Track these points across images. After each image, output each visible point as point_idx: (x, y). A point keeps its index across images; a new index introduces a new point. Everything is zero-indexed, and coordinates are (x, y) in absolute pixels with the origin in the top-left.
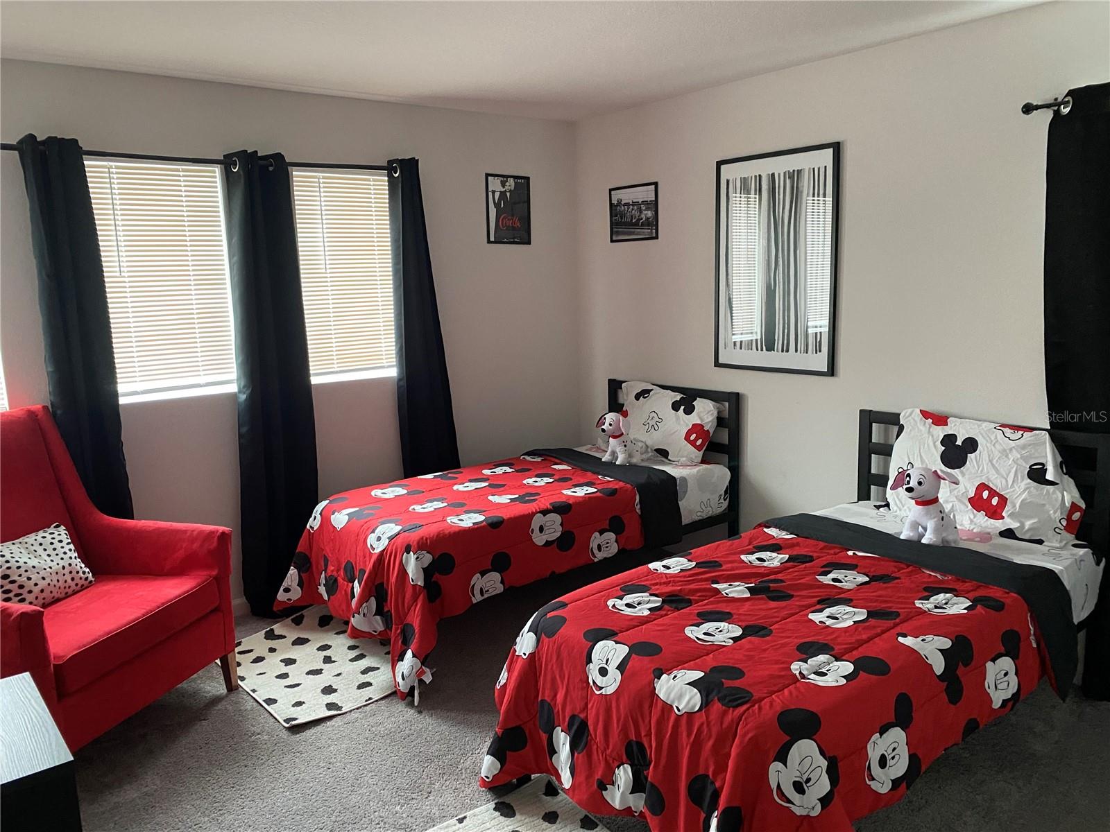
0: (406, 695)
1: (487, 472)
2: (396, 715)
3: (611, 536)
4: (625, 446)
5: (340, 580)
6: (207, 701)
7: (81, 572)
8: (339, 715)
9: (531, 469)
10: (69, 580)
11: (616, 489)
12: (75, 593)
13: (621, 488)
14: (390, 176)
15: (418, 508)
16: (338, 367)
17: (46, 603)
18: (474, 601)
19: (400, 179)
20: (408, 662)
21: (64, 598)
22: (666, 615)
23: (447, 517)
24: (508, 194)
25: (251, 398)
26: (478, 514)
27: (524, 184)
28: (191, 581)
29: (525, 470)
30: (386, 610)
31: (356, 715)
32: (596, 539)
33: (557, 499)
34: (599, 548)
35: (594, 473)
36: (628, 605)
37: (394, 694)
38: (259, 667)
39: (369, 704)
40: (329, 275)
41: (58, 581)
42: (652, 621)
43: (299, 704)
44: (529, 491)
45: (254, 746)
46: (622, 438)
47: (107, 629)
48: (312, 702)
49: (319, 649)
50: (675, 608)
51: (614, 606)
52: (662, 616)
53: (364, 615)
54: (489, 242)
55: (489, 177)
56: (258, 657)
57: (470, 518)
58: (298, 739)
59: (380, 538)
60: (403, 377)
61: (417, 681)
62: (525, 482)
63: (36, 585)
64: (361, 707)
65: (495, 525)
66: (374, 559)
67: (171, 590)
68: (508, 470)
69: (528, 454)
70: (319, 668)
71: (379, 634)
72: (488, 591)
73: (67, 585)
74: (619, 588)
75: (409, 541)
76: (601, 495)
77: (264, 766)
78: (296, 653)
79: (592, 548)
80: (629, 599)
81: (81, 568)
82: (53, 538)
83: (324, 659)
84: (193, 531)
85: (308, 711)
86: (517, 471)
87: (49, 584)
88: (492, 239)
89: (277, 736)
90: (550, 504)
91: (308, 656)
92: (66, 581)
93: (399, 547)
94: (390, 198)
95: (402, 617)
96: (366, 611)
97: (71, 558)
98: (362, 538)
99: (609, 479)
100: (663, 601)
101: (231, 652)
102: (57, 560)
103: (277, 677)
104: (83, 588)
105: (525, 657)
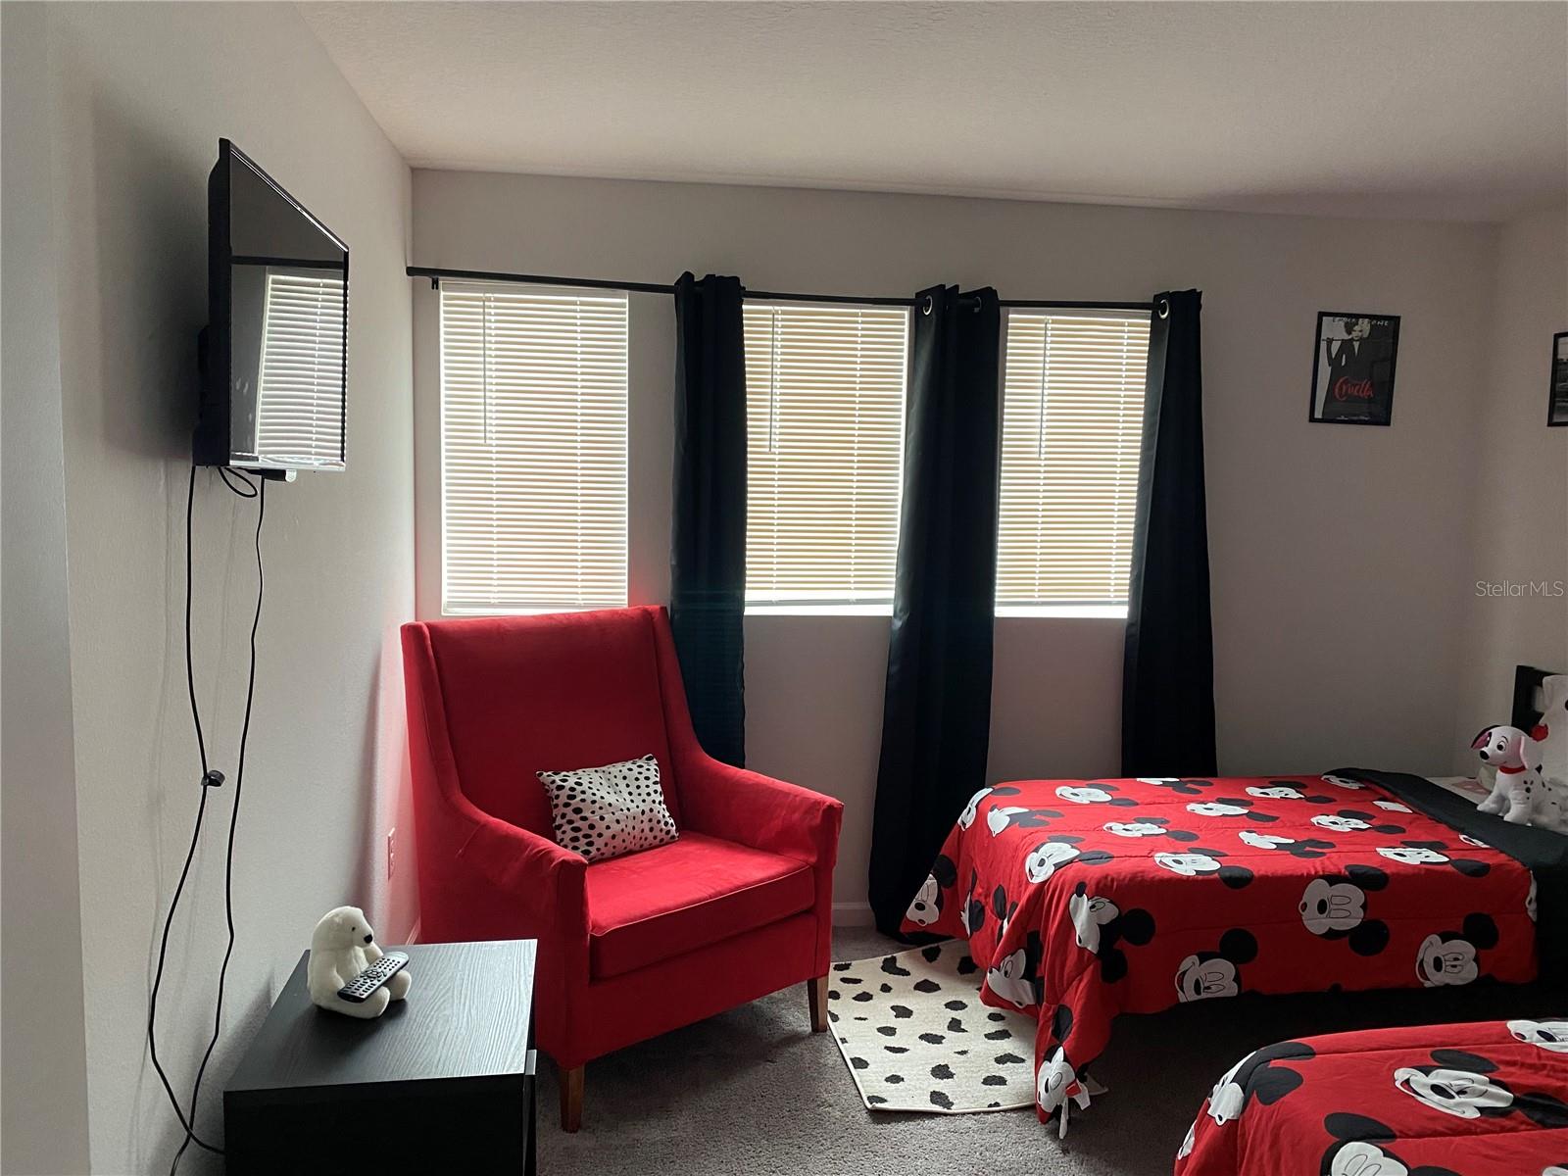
0: (1047, 1117)
1: (1254, 791)
2: (1027, 1142)
3: (1465, 948)
4: (1528, 790)
5: (988, 911)
6: (783, 1036)
7: (663, 823)
8: (946, 1115)
9: (1335, 801)
10: (647, 830)
11: (1489, 865)
12: (652, 847)
13: (1500, 866)
14: (1155, 318)
15: (1118, 828)
16: (1039, 597)
17: (616, 854)
18: (1182, 999)
19: (1169, 323)
20: (1056, 1067)
21: (640, 852)
22: (1513, 1130)
23: (1158, 851)
24: (1356, 345)
25: (908, 626)
26: (1210, 858)
27: (1387, 329)
28: (781, 863)
29: (1323, 799)
30: (1038, 975)
31: (969, 1124)
32: (1432, 947)
33: (1362, 861)
34: (1438, 964)
35: (1451, 827)
36: (1437, 1089)
37: (1032, 1108)
38: (862, 1008)
39: (993, 1112)
40: (1043, 463)
41: (634, 828)
42: (1476, 1134)
43: (895, 1079)
44: (1315, 835)
45: (819, 1123)
46: (1522, 775)
47: (662, 904)
48: (913, 1083)
49: (948, 1005)
50: (1538, 1121)
51: (1407, 1082)
52: (1503, 1130)
53: (1006, 973)
54: (1312, 419)
55: (1324, 318)
56: (864, 993)
57: (1194, 862)
58: (878, 1132)
59: (1046, 860)
60: (1137, 621)
61: (1066, 1100)
62: (1314, 820)
63: (608, 827)
64: (979, 1113)
65: (1233, 885)
66: (1031, 889)
67: (754, 869)
68: (1293, 794)
69: (1338, 773)
70: (940, 1034)
71: (1024, 1009)
72: (1209, 988)
73: (643, 836)
74: (1430, 1050)
75: (1086, 877)
76: (1453, 869)
77: (822, 1156)
78: (916, 1002)
79: (1422, 961)
80: (1443, 1077)
81: (664, 816)
82: (640, 773)
83: (950, 1022)
84: (796, 796)
85: (903, 1094)
86: (1308, 799)
87: (623, 830)
88: (1318, 415)
89: (853, 1117)
90: (1346, 867)
91: (930, 1011)
92: (643, 831)
93: (1070, 883)
94: (1149, 352)
95: (1057, 996)
96: (1009, 968)
97: (654, 802)
98: (1021, 855)
99: (1480, 844)
100: (1516, 1102)
101: (822, 976)
102: (638, 801)
103: (880, 1030)
104: (662, 843)
105: (1220, 1123)
